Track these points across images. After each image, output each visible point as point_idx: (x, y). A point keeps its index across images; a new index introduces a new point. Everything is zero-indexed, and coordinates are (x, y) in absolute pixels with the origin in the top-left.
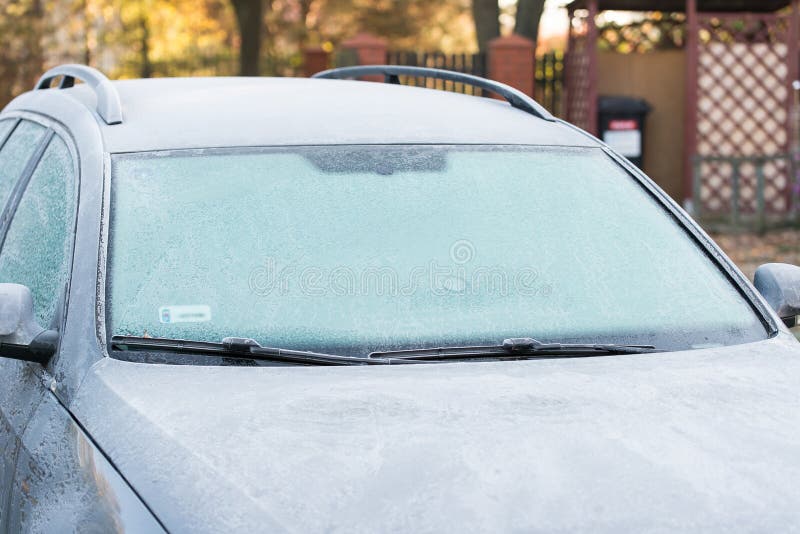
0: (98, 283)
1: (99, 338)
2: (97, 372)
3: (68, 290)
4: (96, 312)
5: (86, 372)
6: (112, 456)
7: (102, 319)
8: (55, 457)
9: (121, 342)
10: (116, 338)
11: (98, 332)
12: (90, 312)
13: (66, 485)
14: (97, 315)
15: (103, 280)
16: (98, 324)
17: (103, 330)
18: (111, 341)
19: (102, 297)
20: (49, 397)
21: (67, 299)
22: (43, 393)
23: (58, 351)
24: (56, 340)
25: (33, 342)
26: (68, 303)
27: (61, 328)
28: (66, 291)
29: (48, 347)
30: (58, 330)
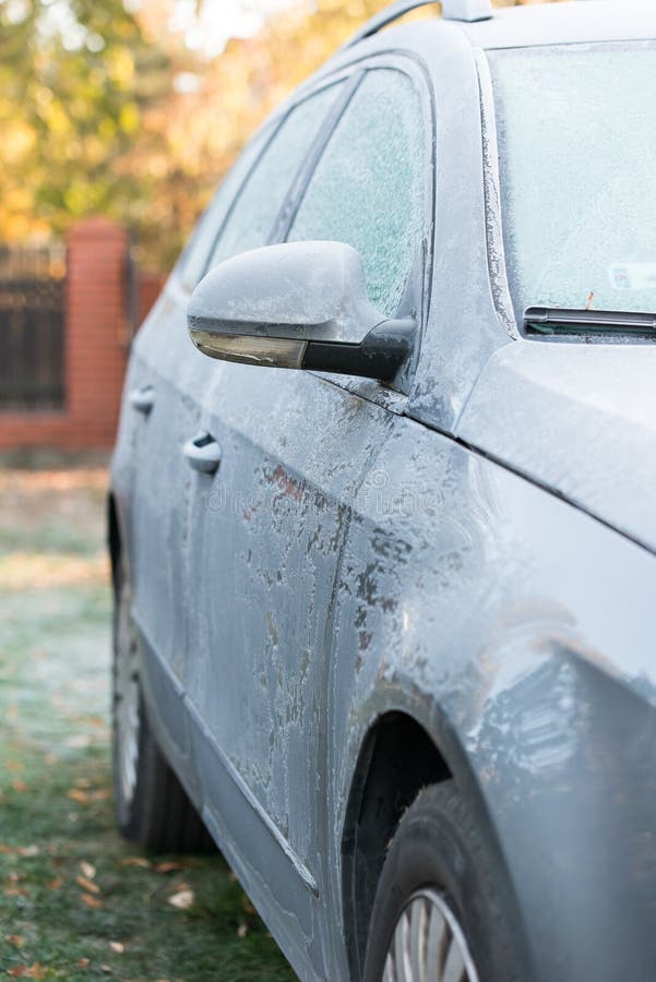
0: (488, 227)
1: (501, 311)
2: (506, 362)
3: (429, 249)
4: (490, 271)
5: (481, 368)
6: (563, 487)
7: (502, 281)
8: (432, 513)
9: (542, 318)
10: (532, 311)
11: (496, 303)
12: (478, 271)
13: (463, 553)
14: (492, 275)
15: (496, 223)
16: (496, 291)
17: (506, 299)
18: (524, 316)
19: (499, 248)
20: (405, 426)
21: (428, 263)
22: (390, 424)
23: (416, 352)
24: (410, 333)
25: (369, 337)
26: (432, 270)
27: (419, 313)
28: (424, 249)
29: (396, 346)
30: (414, 317)
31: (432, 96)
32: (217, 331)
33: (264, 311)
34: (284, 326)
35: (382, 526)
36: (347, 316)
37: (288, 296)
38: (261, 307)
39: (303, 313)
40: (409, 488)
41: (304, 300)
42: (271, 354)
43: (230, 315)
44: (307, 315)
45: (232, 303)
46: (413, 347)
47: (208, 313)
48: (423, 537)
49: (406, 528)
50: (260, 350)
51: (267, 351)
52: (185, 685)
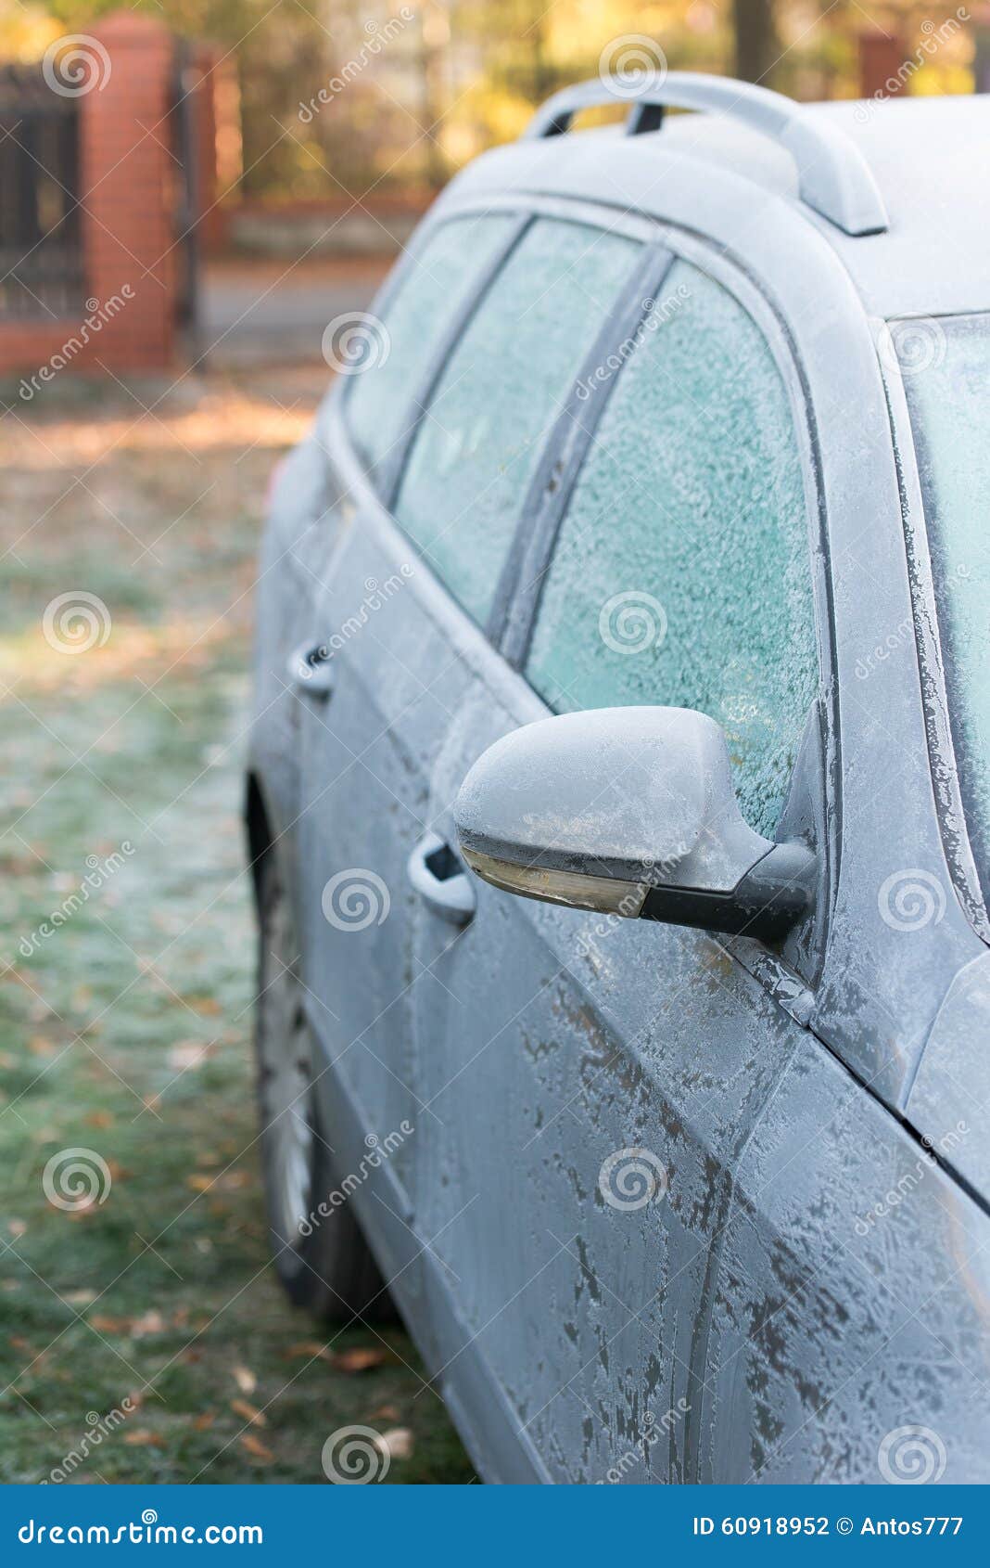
0: (927, 712)
1: (961, 883)
3: (828, 726)
4: (938, 802)
5: (939, 997)
7: (957, 820)
8: (877, 1266)
11: (951, 867)
15: (939, 703)
17: (965, 858)
19: (946, 753)
21: (830, 753)
22: (784, 1035)
23: (820, 911)
24: (809, 876)
25: (745, 880)
26: (838, 767)
27: (821, 839)
28: (823, 729)
29: (787, 898)
30: (812, 845)
31: (809, 401)
32: (506, 858)
33: (579, 834)
34: (612, 862)
35: (790, 1245)
36: (712, 848)
37: (618, 814)
38: (577, 830)
39: (642, 843)
40: (832, 1193)
41: (643, 822)
42: (590, 898)
43: (528, 839)
44: (649, 847)
45: (528, 819)
46: (815, 901)
47: (490, 829)
48: (864, 1306)
49: (833, 1273)
50: (574, 891)
51: (584, 893)
52: (413, 1201)
